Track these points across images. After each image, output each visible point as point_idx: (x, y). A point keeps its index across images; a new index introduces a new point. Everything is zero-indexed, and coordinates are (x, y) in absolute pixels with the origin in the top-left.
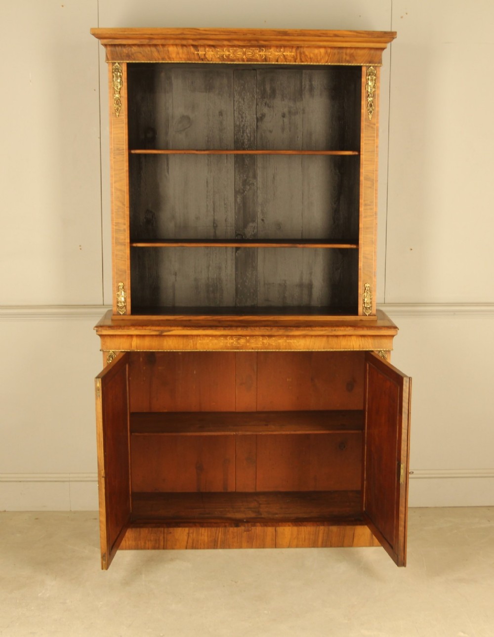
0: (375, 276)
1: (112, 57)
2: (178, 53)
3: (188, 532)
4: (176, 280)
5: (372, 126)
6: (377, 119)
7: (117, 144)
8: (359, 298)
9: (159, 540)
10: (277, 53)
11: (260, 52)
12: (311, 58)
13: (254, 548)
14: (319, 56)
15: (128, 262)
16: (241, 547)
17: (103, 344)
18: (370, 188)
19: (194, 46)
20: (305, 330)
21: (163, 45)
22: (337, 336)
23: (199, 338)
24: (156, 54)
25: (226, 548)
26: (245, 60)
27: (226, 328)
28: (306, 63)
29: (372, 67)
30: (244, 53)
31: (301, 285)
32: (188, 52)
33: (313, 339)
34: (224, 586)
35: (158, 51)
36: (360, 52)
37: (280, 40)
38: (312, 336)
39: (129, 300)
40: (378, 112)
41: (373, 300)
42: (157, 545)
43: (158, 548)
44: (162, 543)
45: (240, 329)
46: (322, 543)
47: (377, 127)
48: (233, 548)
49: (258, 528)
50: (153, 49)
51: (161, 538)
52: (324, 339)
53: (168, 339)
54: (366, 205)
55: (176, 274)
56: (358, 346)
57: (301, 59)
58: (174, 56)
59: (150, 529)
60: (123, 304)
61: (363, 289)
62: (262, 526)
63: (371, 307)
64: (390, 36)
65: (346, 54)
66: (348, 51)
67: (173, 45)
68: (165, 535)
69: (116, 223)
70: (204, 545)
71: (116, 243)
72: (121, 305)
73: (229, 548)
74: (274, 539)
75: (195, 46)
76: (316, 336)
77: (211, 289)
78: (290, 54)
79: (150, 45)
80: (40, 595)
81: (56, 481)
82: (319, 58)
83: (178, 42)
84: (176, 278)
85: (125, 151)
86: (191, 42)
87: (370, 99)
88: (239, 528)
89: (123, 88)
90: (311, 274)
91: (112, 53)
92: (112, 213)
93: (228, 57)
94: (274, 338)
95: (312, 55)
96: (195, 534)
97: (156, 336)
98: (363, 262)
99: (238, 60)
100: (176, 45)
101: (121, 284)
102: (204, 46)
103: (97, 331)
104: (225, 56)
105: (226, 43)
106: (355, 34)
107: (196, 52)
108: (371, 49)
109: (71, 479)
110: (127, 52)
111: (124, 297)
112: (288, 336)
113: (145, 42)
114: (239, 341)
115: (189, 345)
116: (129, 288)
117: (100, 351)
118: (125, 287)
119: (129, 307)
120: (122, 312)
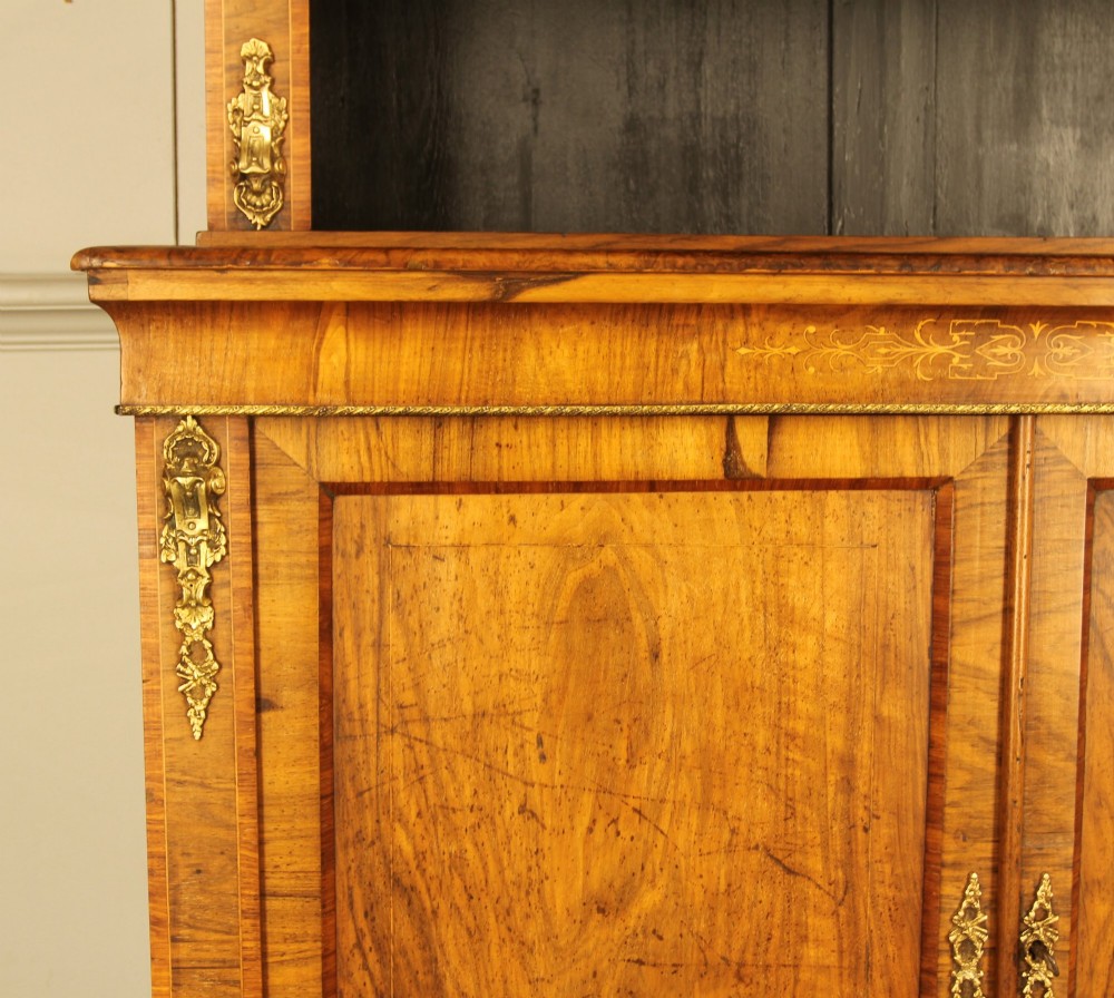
4: (536, 129)
17: (137, 372)
23: (739, 329)
39: (300, 146)
53: (545, 332)
55: (534, 99)
60: (267, 163)
72: (255, 169)
84: (535, 119)
97: (473, 309)
101: (254, 48)
111: (273, 124)
114: (983, 350)
115: (675, 371)
116: (305, 74)
117: (117, 410)
118: (277, 68)
119: (300, 189)
120: (260, 210)
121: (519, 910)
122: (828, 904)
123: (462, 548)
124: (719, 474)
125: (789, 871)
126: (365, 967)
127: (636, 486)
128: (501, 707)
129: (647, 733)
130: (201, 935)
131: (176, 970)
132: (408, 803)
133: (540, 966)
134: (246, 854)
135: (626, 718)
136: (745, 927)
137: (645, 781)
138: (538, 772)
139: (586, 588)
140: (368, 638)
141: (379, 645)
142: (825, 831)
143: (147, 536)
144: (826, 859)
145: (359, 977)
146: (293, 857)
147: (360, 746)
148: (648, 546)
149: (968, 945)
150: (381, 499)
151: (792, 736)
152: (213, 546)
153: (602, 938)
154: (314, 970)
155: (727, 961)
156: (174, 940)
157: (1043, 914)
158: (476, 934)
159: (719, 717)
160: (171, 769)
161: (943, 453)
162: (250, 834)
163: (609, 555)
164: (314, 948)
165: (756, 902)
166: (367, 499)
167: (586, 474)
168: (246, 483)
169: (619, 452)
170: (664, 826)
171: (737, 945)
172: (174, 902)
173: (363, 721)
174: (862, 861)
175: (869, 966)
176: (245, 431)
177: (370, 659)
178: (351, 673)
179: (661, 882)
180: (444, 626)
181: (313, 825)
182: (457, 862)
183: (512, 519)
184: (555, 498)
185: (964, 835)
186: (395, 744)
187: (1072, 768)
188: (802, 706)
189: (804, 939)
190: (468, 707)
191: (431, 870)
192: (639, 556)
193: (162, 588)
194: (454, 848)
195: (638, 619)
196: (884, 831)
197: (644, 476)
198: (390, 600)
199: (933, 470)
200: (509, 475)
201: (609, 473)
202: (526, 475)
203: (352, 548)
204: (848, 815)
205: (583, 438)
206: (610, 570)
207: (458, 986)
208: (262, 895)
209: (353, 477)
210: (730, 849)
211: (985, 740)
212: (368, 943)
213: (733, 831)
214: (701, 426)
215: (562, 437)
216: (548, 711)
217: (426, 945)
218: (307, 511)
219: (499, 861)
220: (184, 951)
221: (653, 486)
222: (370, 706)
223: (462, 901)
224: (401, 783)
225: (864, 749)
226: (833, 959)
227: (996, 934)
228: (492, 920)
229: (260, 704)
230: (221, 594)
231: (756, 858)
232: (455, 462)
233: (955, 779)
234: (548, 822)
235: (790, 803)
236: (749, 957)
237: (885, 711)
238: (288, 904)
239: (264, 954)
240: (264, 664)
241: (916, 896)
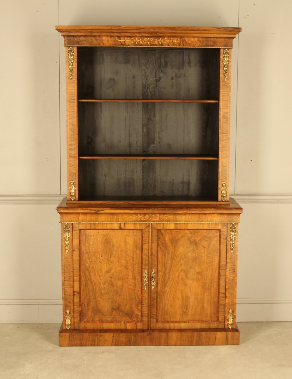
0: (229, 177)
1: (68, 43)
2: (108, 41)
3: (113, 335)
4: (106, 179)
5: (226, 85)
6: (230, 81)
7: (71, 96)
8: (219, 190)
9: (95, 340)
10: (168, 41)
11: (158, 40)
12: (189, 44)
13: (154, 346)
14: (194, 42)
15: (77, 168)
16: (145, 345)
17: (61, 219)
18: (226, 123)
19: (117, 36)
20: (185, 210)
21: (99, 36)
22: (205, 214)
23: (120, 215)
24: (95, 41)
25: (137, 346)
26: (149, 45)
27: (137, 209)
28: (186, 47)
29: (226, 49)
30: (149, 41)
31: (183, 183)
32: (114, 40)
33: (190, 216)
34: (135, 368)
35: (96, 40)
36: (219, 40)
37: (171, 33)
38: (190, 214)
39: (77, 192)
40: (230, 76)
41: (227, 192)
42: (94, 344)
43: (94, 345)
44: (97, 342)
45: (145, 209)
46: (196, 343)
47: (230, 86)
48: (141, 346)
49: (156, 333)
50: (93, 38)
51: (96, 339)
52: (197, 216)
53: (101, 215)
54: (223, 133)
56: (218, 220)
57: (183, 44)
58: (106, 42)
59: (90, 333)
60: (74, 194)
61: (221, 185)
62: (158, 332)
63: (226, 196)
64: (237, 30)
65: (211, 41)
66: (212, 39)
67: (105, 36)
68: (99, 337)
69: (69, 144)
70: (123, 343)
71: (70, 156)
72: (72, 195)
73: (138, 346)
74: (166, 340)
75: (119, 37)
76: (192, 214)
77: (127, 185)
78: (177, 41)
79: (91, 36)
80: (22, 373)
81: (30, 305)
82: (194, 43)
83: (108, 34)
85: (75, 100)
86: (116, 34)
87: (225, 69)
88: (144, 333)
89: (75, 62)
90: (189, 175)
91: (68, 41)
92: (67, 138)
93: (139, 43)
94: (166, 215)
95: (190, 42)
96: (117, 337)
97: (94, 213)
98: (221, 168)
99: (145, 45)
100: (107, 36)
101: (72, 182)
102: (124, 36)
103: (58, 211)
104: (136, 42)
105: (137, 35)
106: (216, 29)
107: (119, 40)
108: (226, 38)
109: (39, 303)
110: (77, 40)
111: (74, 190)
112: (175, 214)
113: (88, 34)
114: (145, 217)
115: (114, 219)
116: (78, 184)
117: (60, 222)
118: (75, 184)
119: (77, 196)
120: (73, 199)
121: (99, 272)
122: (131, 272)
123: (93, 235)
124: (119, 228)
125: (127, 269)
126: (84, 278)
127: (111, 230)
128: (97, 251)
129: (112, 254)
130: (67, 274)
131: (65, 277)
132: (88, 261)
133: (102, 277)
134: (71, 266)
135: (110, 252)
136: (123, 274)
137: (112, 259)
138: (101, 258)
139: (106, 240)
140: (84, 244)
141: (85, 245)
142: (131, 264)
143: (62, 234)
144: (131, 268)
145: (83, 278)
146: (76, 266)
147: (83, 255)
148: (112, 235)
149: (145, 277)
150: (85, 231)
151: (127, 255)
152: (69, 235)
153: (108, 275)
154: (78, 278)
155: (121, 278)
156: (64, 274)
157: (153, 274)
158: (95, 274)
159: (120, 253)
160: (64, 257)
161: (142, 227)
162: (72, 264)
163: (108, 236)
164: (78, 275)
165: (124, 272)
166: (84, 230)
167: (106, 228)
168: (72, 229)
169: (109, 226)
170: (114, 264)
171: (122, 276)
172: (65, 270)
173: (83, 253)
174: (135, 268)
175: (136, 279)
176: (72, 224)
177: (84, 246)
178: (82, 248)
179: (114, 269)
180: (92, 243)
181: (78, 263)
182: (93, 267)
183: (98, 233)
184: (103, 231)
185: (145, 265)
186: (87, 255)
187: (156, 259)
188: (128, 252)
189: (129, 276)
190: (94, 251)
191: (90, 268)
192: (112, 237)
193: (64, 239)
194: (92, 265)
195: (111, 242)
196: (137, 265)
197: (111, 229)
198: (86, 240)
199: (141, 228)
200: (98, 229)
201: (108, 228)
202: (100, 228)
203: (82, 235)
204: (133, 263)
205: (105, 225)
206: (108, 238)
207: (93, 280)
208: (73, 270)
209: (82, 228)
210: (121, 266)
211: (147, 256)
212: (84, 275)
213: (121, 264)
214: (117, 224)
215: (103, 225)
216: (102, 252)
217: (90, 275)
218: (78, 232)
219: (97, 267)
220: (65, 275)
221: (112, 230)
222: (84, 251)
223: (93, 271)
224: (87, 259)
225: (135, 256)
226: (132, 278)
227: (148, 276)
228: (96, 273)
229: (73, 251)
230: (69, 240)
231: (124, 267)
232: (93, 227)
233: (144, 260)
234: (102, 263)
235: (127, 261)
236: (123, 278)
237: (137, 252)
238: (76, 271)
239: (73, 276)
240: (74, 247)
241: (141, 272)
